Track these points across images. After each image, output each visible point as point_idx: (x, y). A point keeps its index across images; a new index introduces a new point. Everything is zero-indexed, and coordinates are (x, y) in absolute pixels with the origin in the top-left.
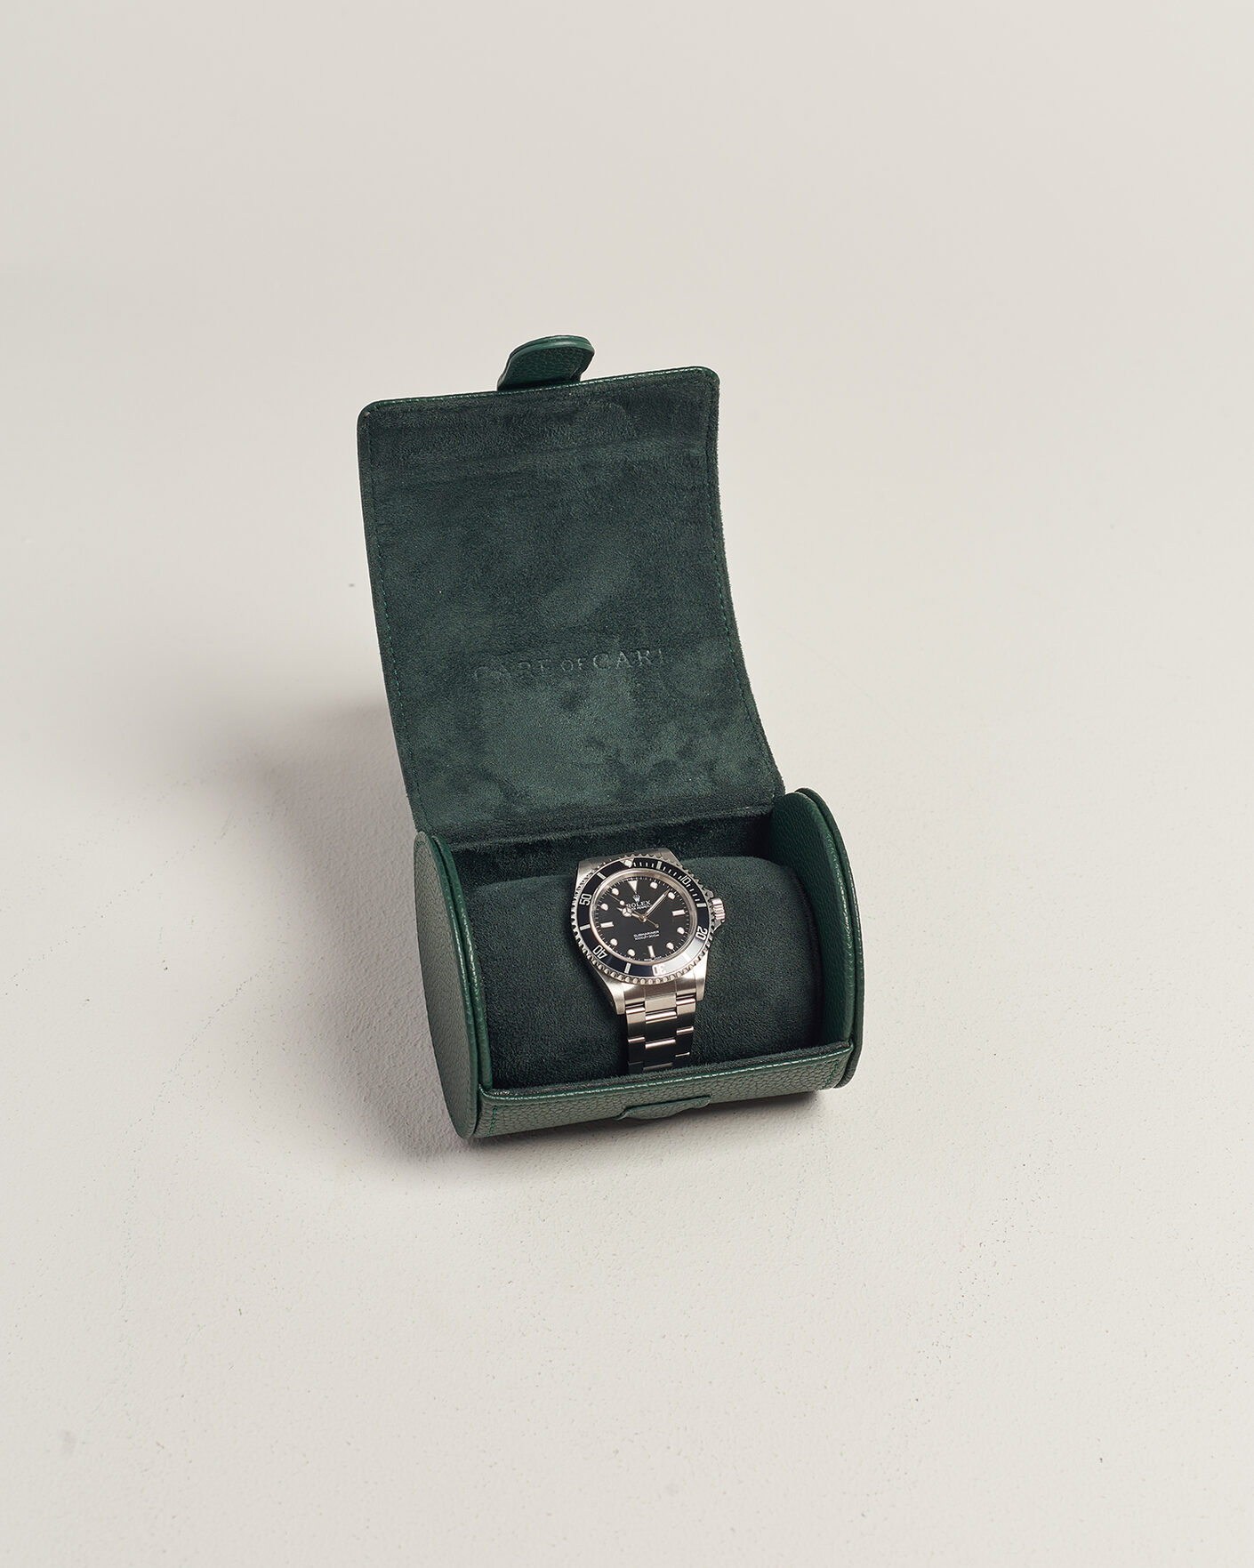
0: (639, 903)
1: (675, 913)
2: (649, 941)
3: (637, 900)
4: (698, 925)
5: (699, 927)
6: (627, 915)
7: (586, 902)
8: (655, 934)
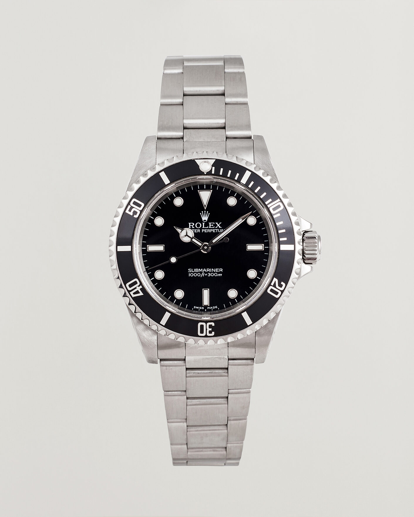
0: (207, 224)
1: (251, 247)
2: (206, 282)
3: (205, 218)
4: (275, 276)
5: (275, 280)
6: (186, 240)
7: (135, 213)
8: (216, 272)
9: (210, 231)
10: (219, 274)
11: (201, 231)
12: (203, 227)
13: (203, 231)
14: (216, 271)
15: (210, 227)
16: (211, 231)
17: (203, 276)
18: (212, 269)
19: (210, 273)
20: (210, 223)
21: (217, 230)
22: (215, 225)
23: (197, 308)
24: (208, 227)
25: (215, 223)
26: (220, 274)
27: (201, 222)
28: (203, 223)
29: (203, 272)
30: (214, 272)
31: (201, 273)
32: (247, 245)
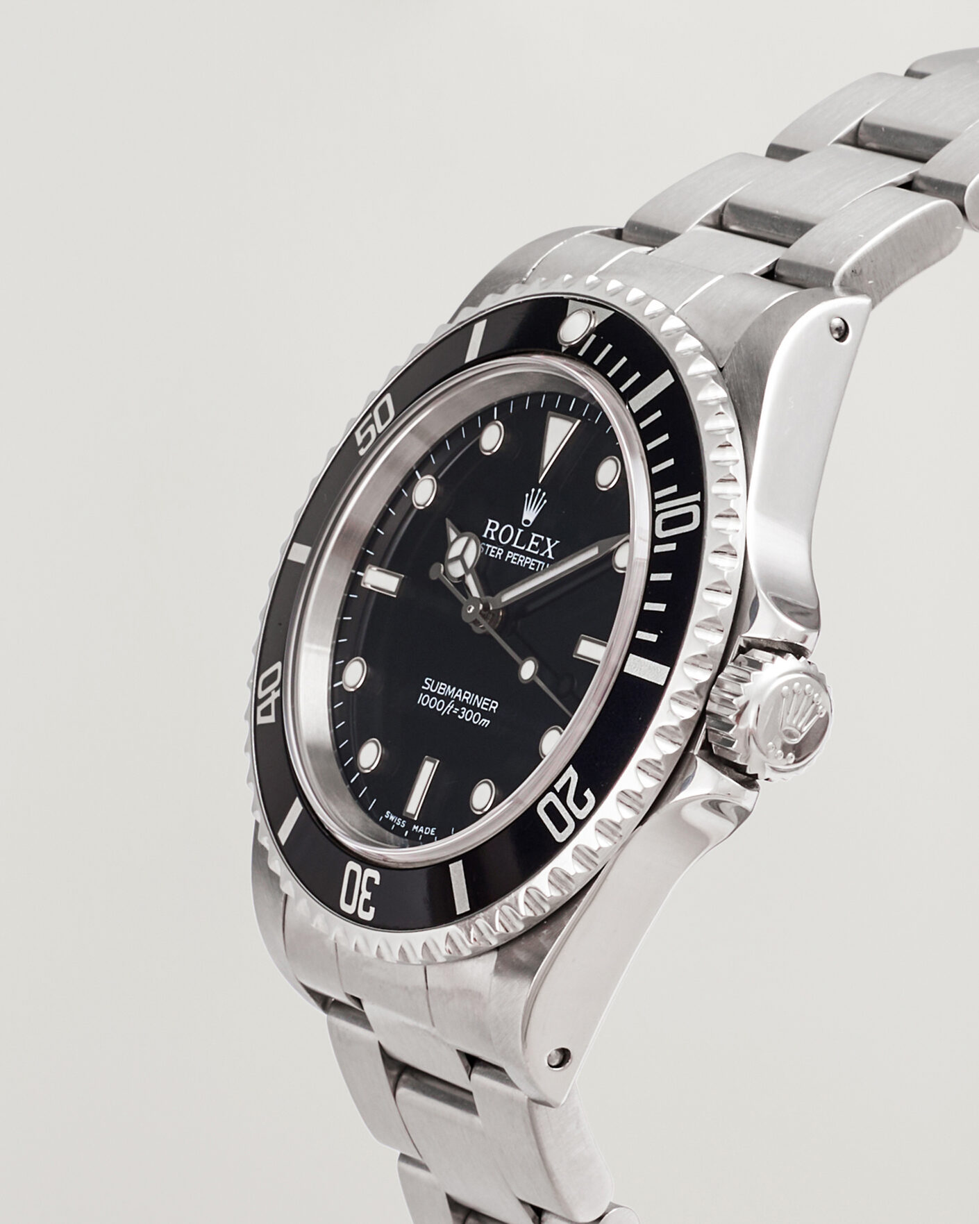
0: (526, 536)
1: (583, 648)
3: (530, 514)
4: (575, 759)
5: (572, 773)
7: (367, 440)
8: (479, 709)
9: (523, 563)
10: (483, 720)
11: (504, 556)
12: (514, 545)
13: (508, 556)
14: (482, 707)
15: (529, 549)
16: (526, 562)
17: (448, 713)
18: (477, 697)
19: (468, 707)
20: (534, 535)
21: (540, 562)
22: (543, 546)
23: (392, 818)
24: (523, 548)
25: (545, 539)
26: (486, 721)
27: (517, 525)
28: (520, 531)
29: (452, 699)
30: (475, 709)
31: (447, 699)
32: (582, 635)
